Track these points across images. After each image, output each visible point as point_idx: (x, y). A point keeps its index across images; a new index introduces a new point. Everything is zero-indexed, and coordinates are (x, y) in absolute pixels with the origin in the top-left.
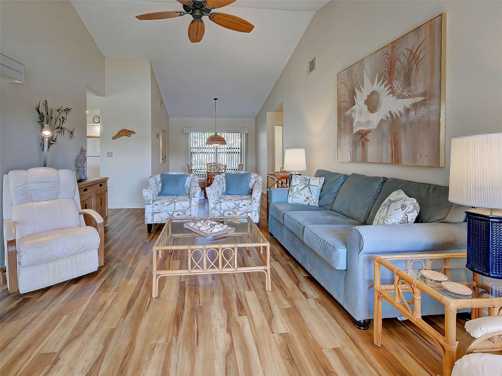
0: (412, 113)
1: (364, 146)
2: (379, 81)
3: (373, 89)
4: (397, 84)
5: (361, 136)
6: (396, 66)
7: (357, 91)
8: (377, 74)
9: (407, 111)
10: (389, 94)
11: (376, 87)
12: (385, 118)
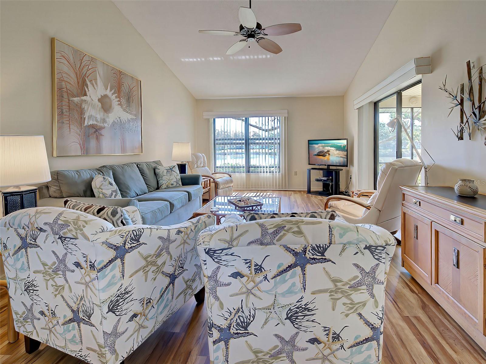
0: (131, 124)
1: (97, 139)
2: (111, 90)
3: (106, 93)
4: (123, 101)
5: (95, 130)
6: (122, 88)
7: (88, 83)
8: (109, 84)
9: (129, 121)
10: (119, 104)
11: (108, 93)
12: (116, 121)
